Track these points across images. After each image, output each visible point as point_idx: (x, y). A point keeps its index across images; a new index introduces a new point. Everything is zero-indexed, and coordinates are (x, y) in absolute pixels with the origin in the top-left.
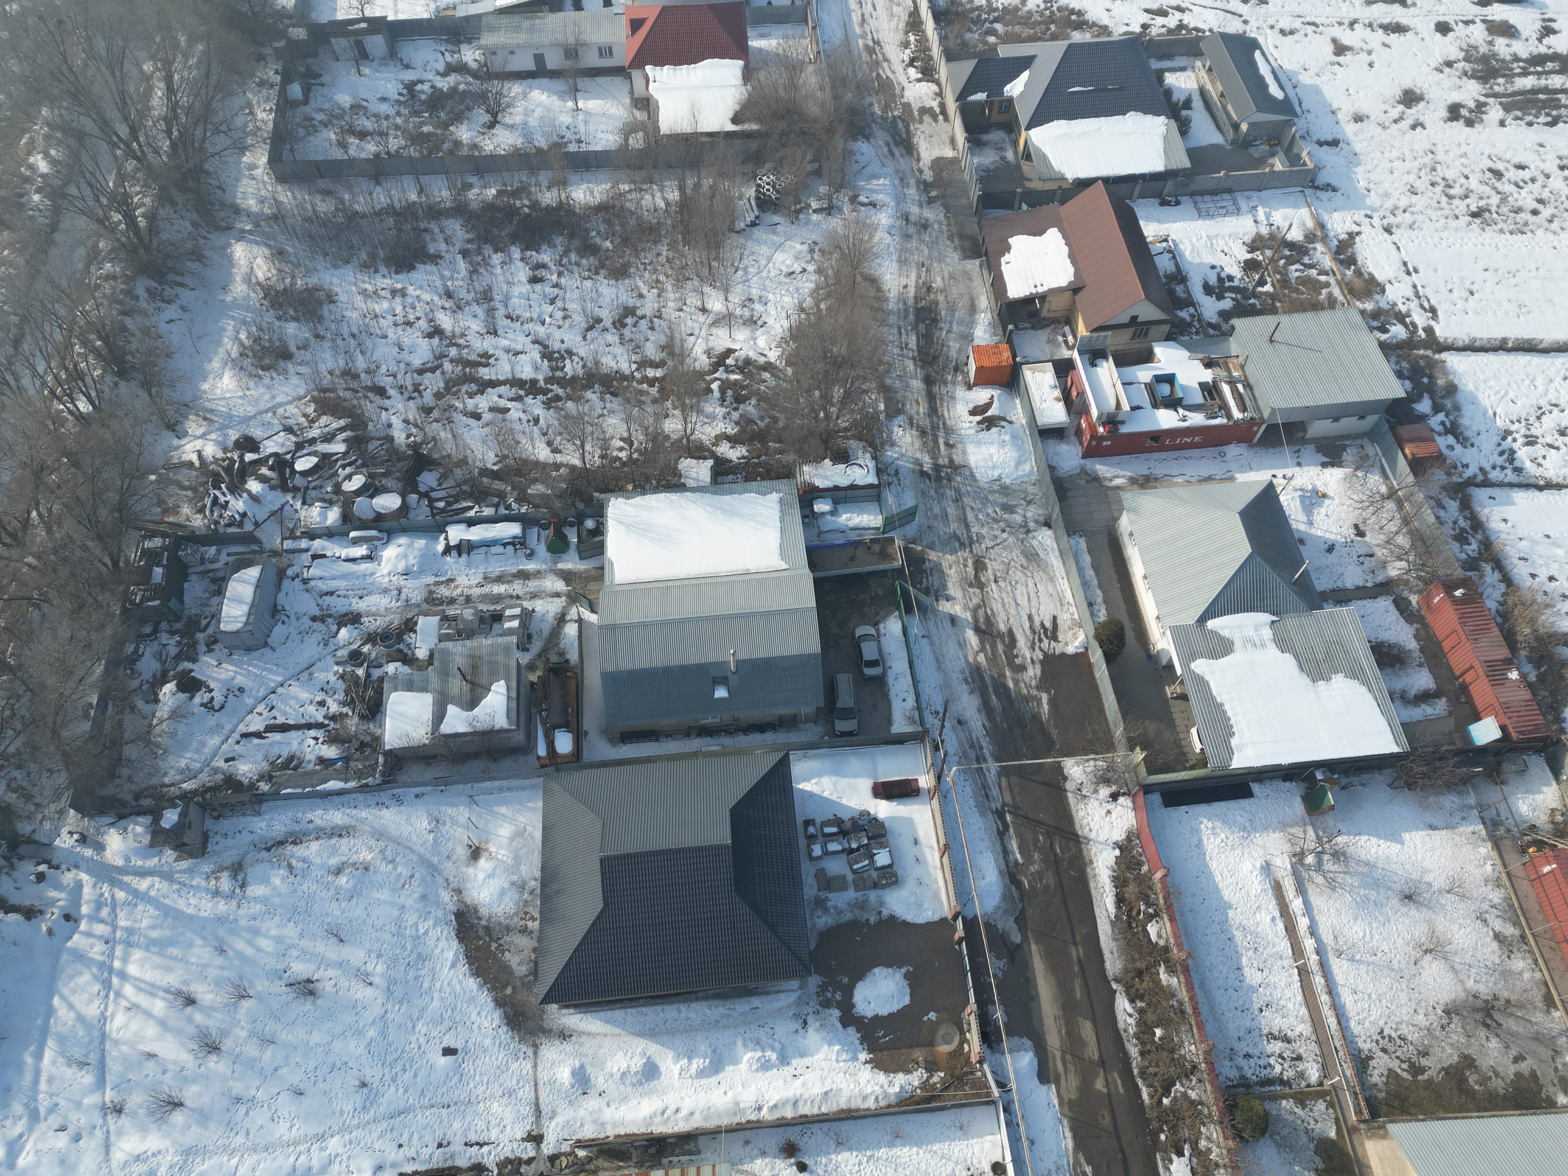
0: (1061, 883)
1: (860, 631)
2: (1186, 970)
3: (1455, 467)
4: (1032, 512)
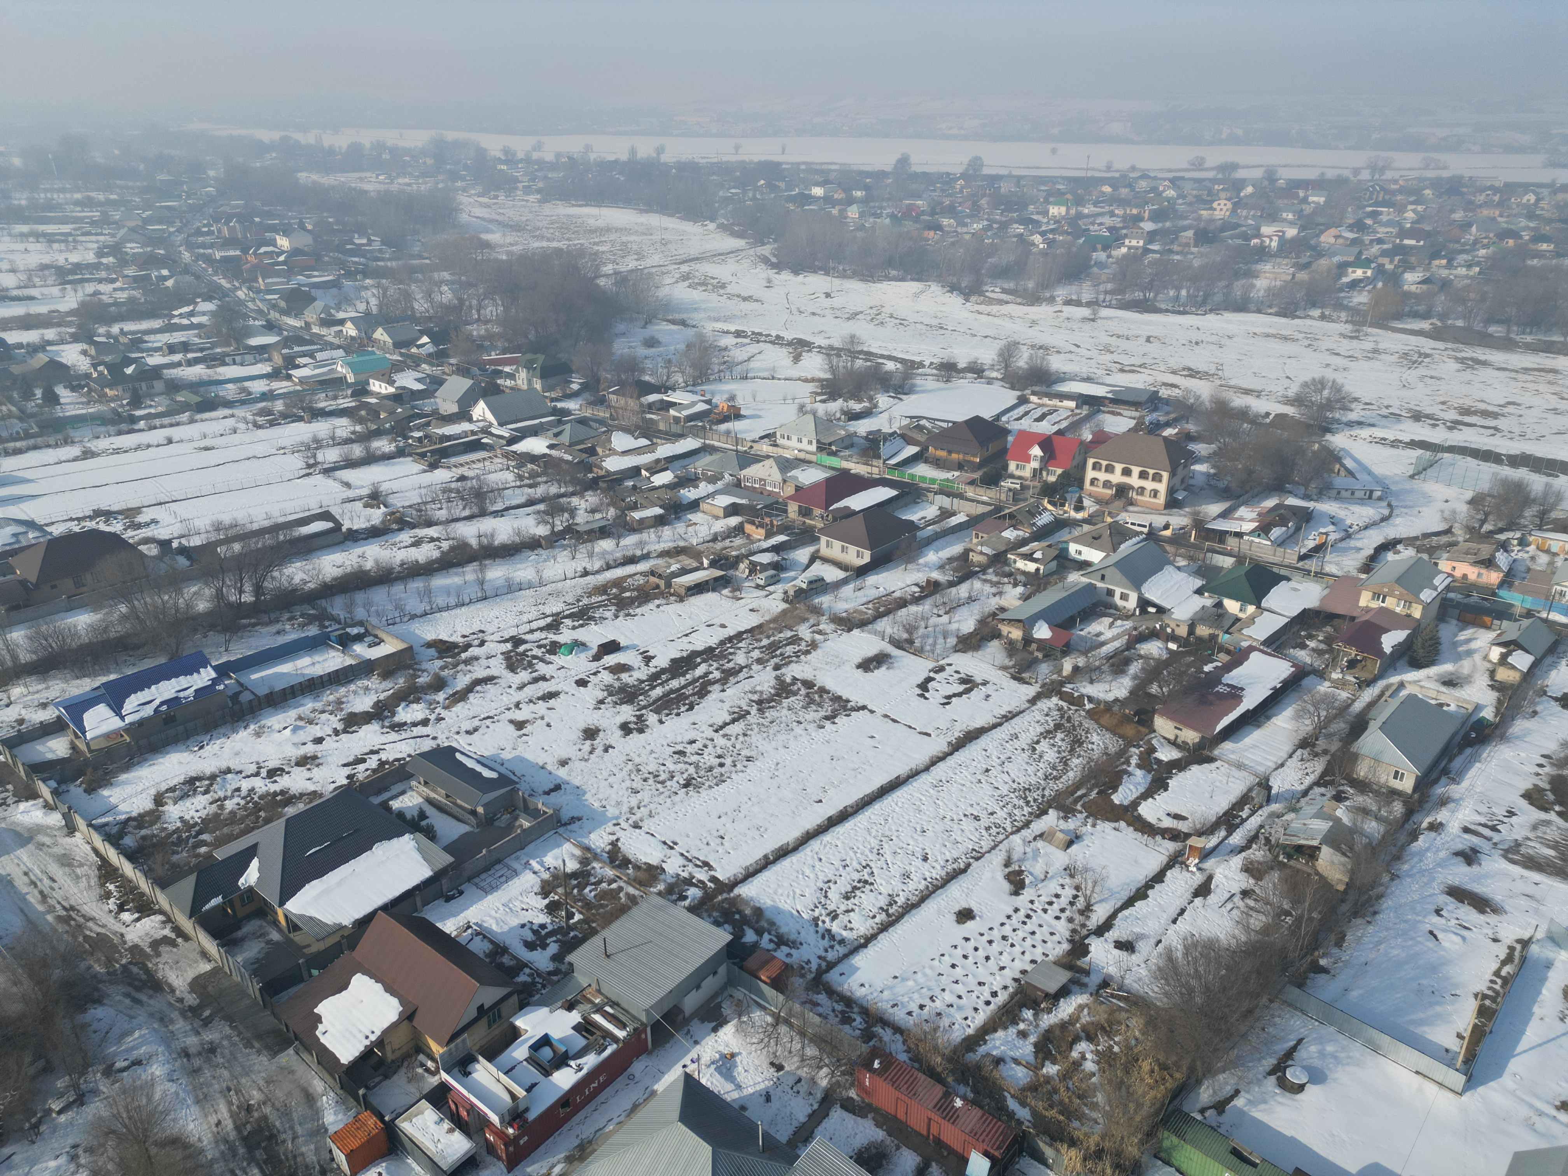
3: (803, 968)
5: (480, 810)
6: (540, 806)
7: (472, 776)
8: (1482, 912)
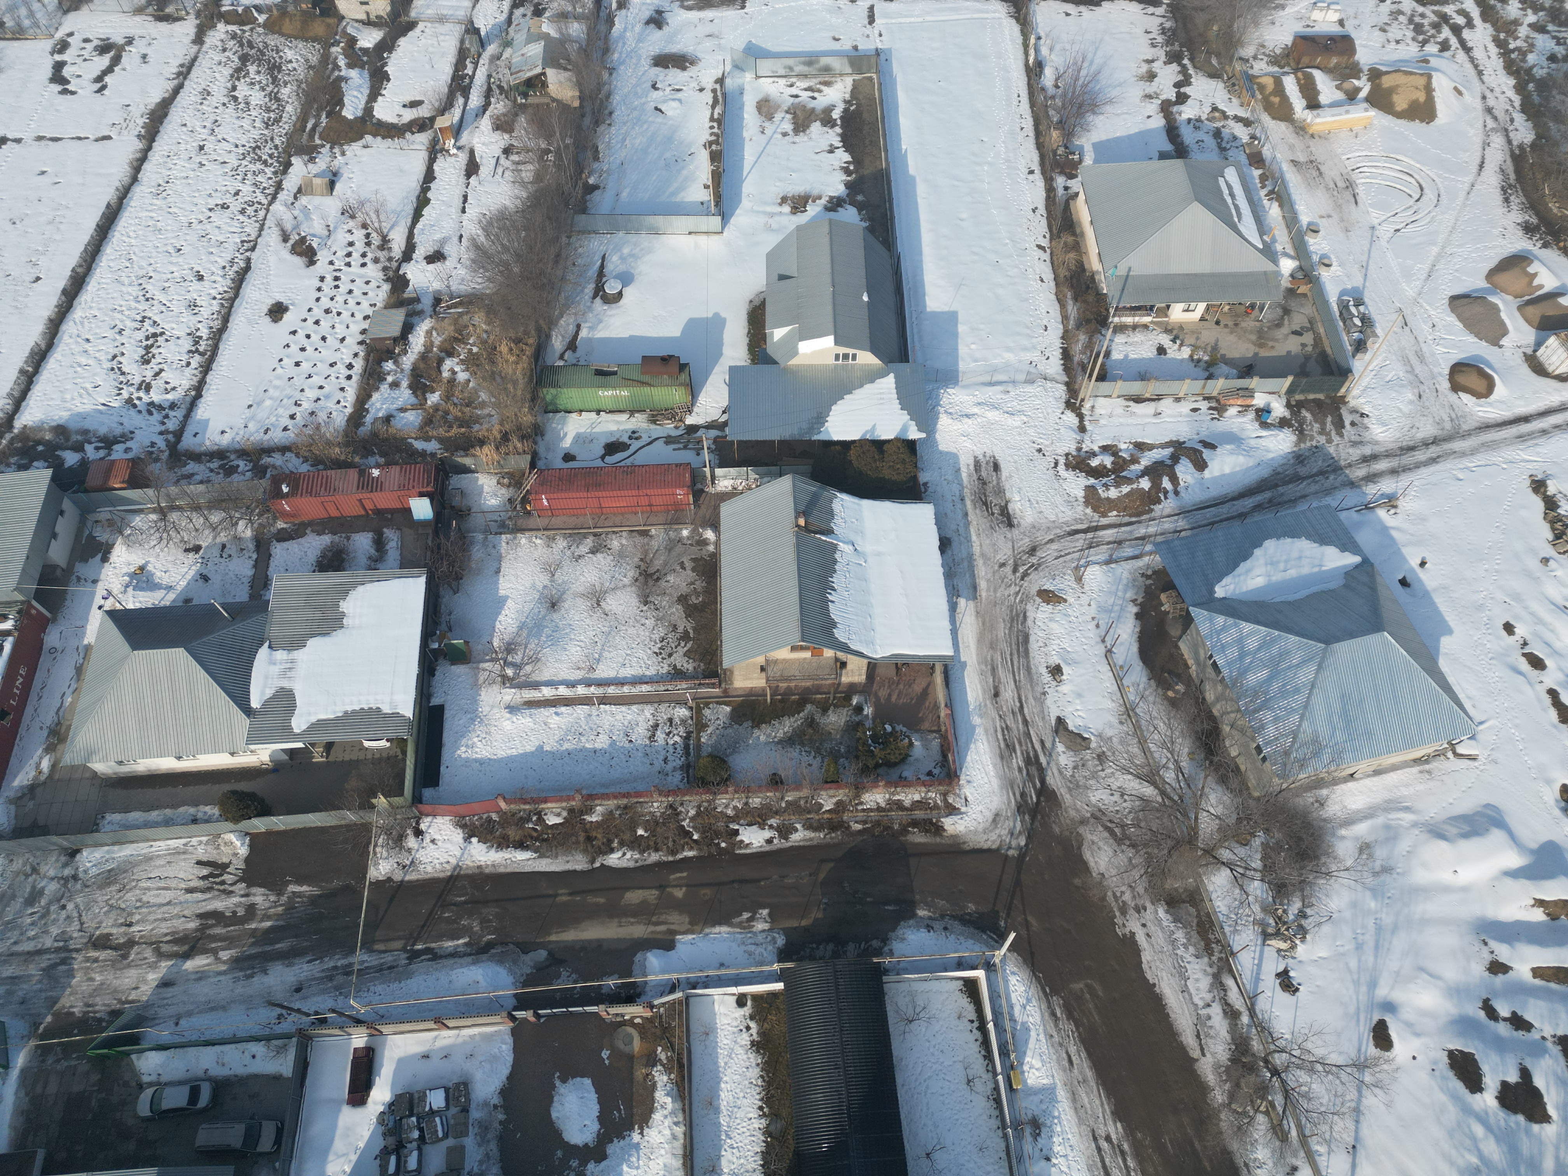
0: (496, 901)
1: (143, 1108)
2: (591, 797)
3: (152, 453)
8: (684, 69)
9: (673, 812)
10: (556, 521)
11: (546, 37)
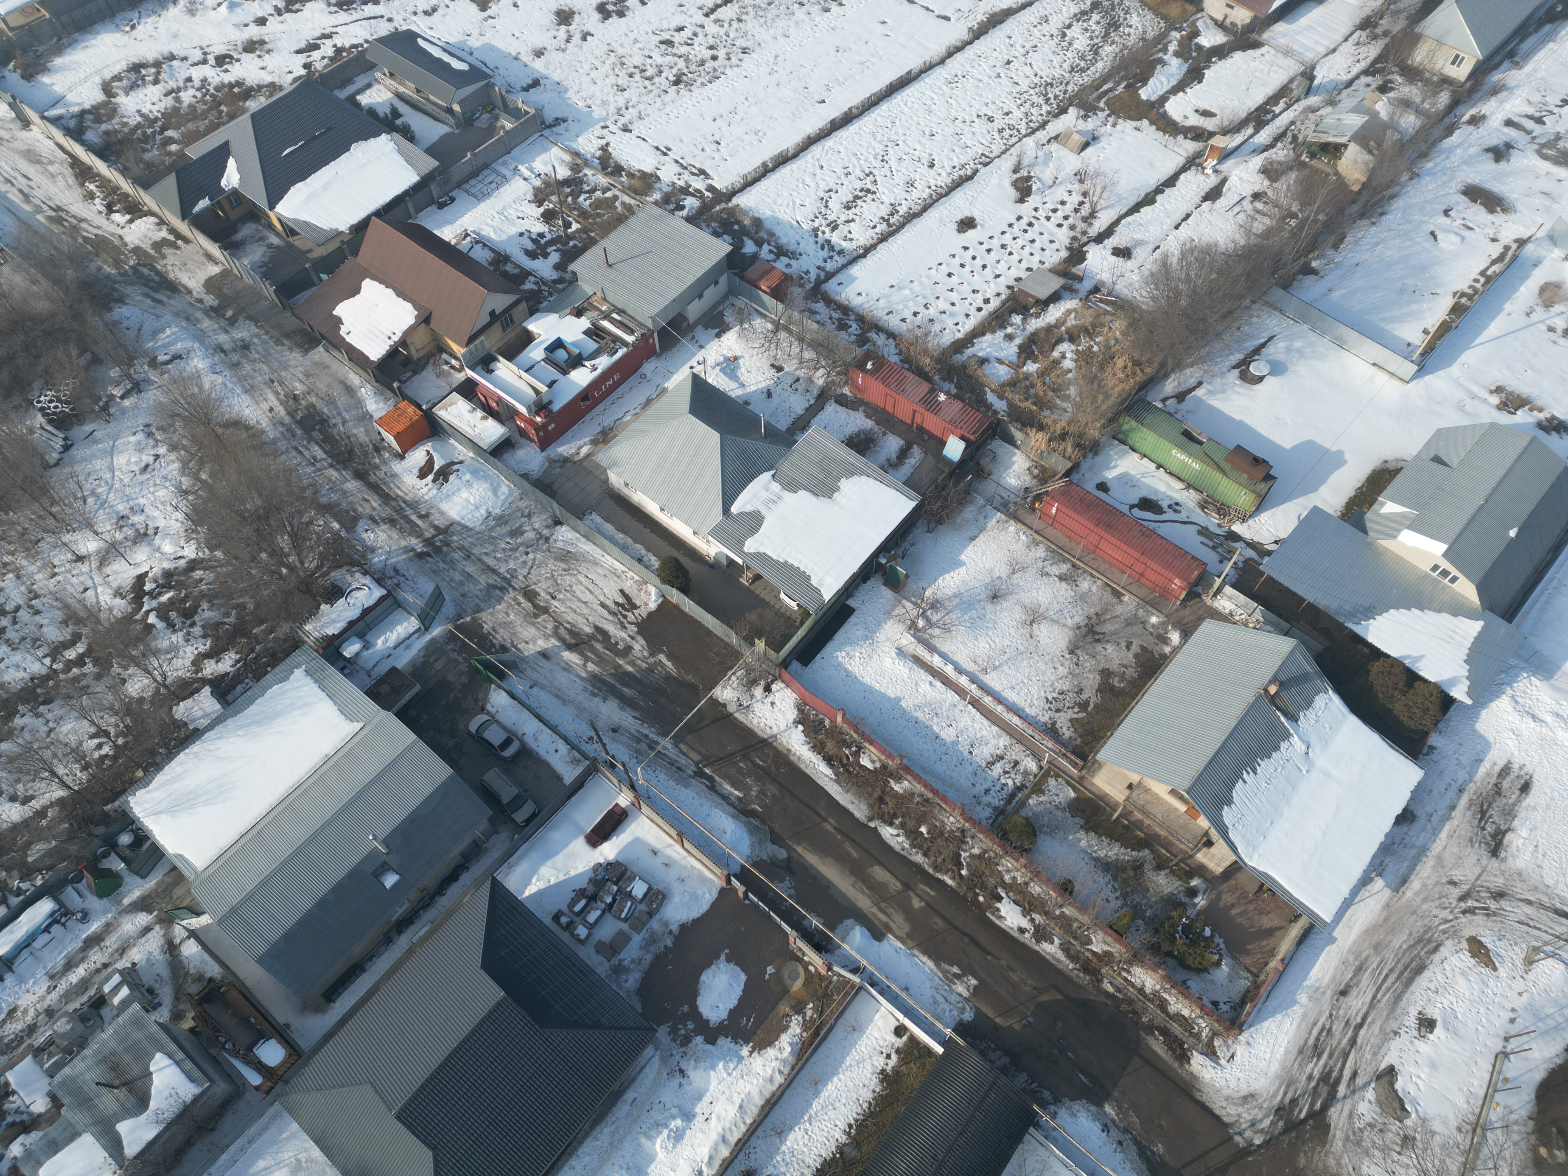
0: (782, 786)
1: (473, 727)
2: (907, 769)
3: (802, 278)
4: (538, 522)
5: (456, 108)
6: (520, 105)
7: (440, 68)
8: (1491, 211)
9: (960, 838)
10: (1050, 532)
11: (1374, 115)
